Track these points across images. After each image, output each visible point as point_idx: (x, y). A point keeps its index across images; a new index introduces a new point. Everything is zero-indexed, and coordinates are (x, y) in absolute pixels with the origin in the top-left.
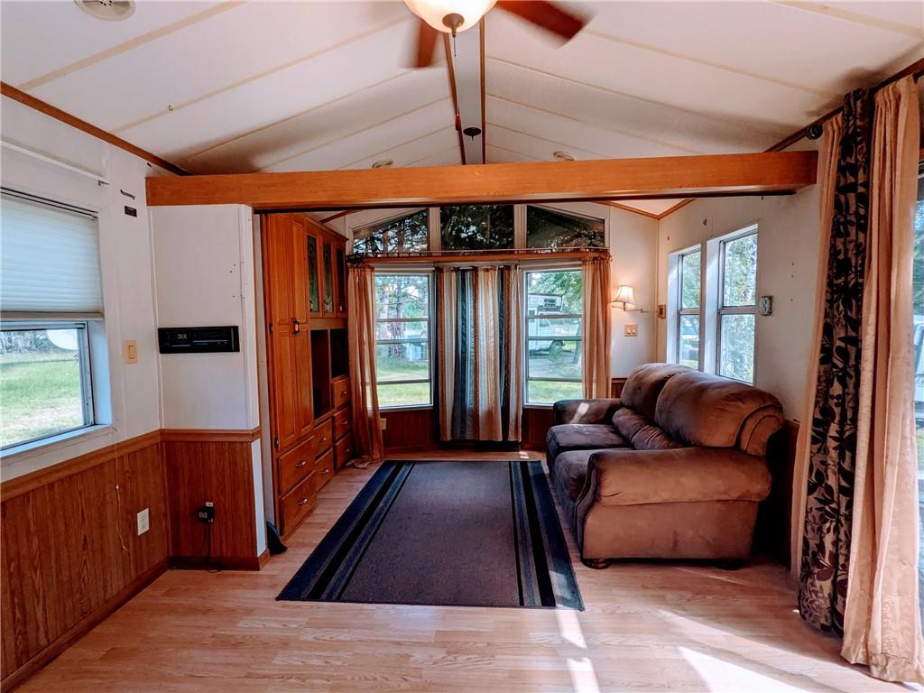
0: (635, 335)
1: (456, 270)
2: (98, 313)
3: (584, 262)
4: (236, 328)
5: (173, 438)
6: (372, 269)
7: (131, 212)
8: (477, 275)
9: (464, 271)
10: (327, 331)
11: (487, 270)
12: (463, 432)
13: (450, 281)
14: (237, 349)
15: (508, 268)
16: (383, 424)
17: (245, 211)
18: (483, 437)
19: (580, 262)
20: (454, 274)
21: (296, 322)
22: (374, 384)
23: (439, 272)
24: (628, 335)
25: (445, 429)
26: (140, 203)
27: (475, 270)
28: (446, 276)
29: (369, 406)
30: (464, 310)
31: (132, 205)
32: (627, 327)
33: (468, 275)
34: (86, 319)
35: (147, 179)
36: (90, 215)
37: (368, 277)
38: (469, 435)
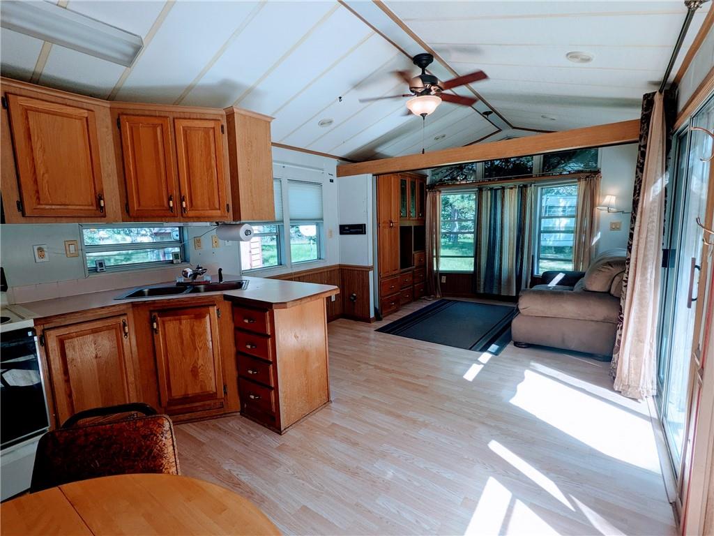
0: (619, 229)
1: (491, 189)
2: (322, 219)
3: (579, 179)
4: (365, 225)
5: (343, 268)
6: (440, 191)
7: (332, 181)
8: (504, 192)
9: (496, 190)
10: (411, 227)
11: (511, 188)
12: (491, 288)
13: (487, 196)
14: (365, 233)
15: (525, 186)
16: (444, 280)
17: (370, 176)
18: (504, 293)
19: (576, 180)
20: (489, 192)
21: (391, 222)
22: (437, 257)
23: (480, 190)
24: (613, 229)
25: (480, 285)
26: (335, 178)
27: (503, 188)
28: (484, 193)
29: (435, 269)
30: (495, 214)
31: (332, 178)
32: (612, 224)
33: (499, 192)
34: (318, 221)
35: (337, 166)
36: (320, 184)
37: (438, 197)
38: (495, 292)
